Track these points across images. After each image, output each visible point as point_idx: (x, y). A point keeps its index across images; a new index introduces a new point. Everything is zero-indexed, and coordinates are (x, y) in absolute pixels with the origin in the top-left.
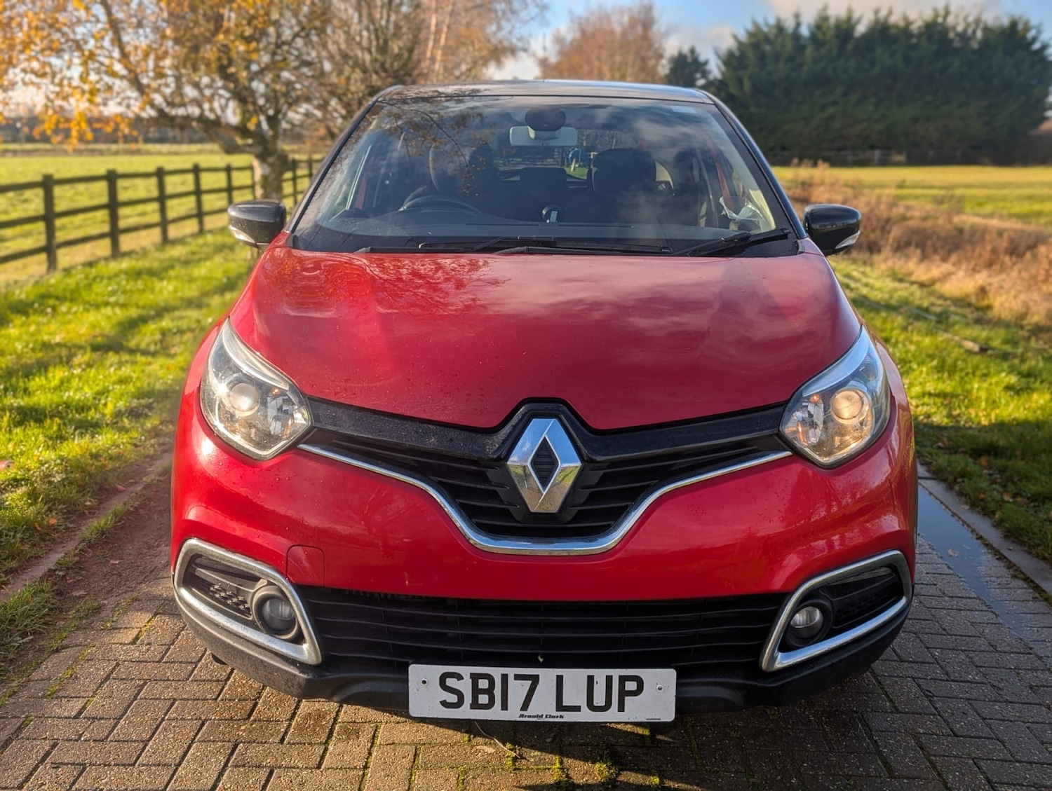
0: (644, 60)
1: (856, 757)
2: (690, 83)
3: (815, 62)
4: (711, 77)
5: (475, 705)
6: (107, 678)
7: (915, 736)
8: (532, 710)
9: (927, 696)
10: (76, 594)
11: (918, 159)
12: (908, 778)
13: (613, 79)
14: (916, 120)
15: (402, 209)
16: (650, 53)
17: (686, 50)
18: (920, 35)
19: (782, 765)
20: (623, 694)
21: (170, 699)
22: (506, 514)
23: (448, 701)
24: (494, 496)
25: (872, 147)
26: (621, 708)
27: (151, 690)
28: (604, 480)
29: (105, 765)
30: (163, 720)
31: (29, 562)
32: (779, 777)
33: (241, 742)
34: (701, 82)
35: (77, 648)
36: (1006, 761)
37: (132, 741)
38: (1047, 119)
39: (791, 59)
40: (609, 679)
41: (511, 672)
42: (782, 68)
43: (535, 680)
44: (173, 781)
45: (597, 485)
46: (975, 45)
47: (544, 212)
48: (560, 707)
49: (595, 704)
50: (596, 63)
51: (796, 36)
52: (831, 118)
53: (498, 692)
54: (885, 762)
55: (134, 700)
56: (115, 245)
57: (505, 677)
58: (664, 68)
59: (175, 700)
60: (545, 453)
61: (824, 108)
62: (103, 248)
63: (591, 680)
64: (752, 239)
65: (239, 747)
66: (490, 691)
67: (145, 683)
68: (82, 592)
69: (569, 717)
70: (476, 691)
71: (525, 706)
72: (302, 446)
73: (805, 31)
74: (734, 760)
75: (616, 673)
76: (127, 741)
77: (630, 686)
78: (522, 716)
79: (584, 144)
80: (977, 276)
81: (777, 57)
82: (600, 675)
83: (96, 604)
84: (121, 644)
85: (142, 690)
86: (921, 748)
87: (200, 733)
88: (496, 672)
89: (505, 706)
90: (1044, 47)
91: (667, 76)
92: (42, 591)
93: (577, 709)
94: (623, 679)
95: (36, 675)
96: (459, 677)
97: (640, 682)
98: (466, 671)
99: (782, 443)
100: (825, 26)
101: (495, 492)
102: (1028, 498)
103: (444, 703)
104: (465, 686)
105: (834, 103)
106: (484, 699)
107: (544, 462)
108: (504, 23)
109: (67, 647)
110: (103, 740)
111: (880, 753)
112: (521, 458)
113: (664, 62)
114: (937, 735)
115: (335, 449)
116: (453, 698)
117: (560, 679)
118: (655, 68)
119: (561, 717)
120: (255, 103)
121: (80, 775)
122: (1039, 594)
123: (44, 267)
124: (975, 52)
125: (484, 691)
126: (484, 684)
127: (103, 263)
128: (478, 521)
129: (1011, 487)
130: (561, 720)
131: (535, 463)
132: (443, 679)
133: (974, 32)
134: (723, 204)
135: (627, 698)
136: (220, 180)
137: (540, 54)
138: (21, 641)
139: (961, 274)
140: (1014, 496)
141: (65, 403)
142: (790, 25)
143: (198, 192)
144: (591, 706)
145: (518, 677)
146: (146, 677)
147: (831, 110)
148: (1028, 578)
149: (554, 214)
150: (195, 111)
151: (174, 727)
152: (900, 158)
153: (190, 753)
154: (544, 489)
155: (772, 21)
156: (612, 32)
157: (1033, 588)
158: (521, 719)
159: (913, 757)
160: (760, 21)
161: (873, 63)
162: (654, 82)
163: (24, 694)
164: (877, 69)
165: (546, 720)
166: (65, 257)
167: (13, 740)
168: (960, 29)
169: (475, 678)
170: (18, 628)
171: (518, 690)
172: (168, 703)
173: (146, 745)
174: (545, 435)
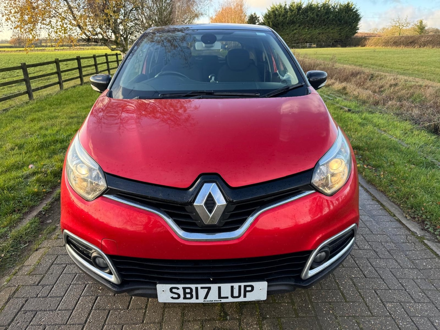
0: (241, 17)
1: (331, 292)
2: (255, 23)
3: (291, 16)
4: (260, 22)
5: (185, 298)
6: (52, 264)
7: (352, 279)
8: (209, 299)
9: (352, 257)
10: (48, 222)
11: (320, 46)
12: (352, 302)
13: (232, 23)
14: (319, 34)
15: (155, 77)
16: (243, 15)
17: (253, 14)
18: (321, 7)
19: (304, 298)
20: (246, 292)
21: (74, 273)
22: (194, 224)
23: (174, 297)
24: (189, 217)
25: (307, 42)
26: (245, 296)
27: (68, 269)
28: (237, 208)
29: (45, 311)
30: (71, 284)
31: (32, 208)
32: (304, 305)
33: (99, 296)
34: (258, 23)
35: (44, 249)
36: (386, 290)
37: (57, 297)
38: (357, 32)
39: (284, 15)
40: (240, 287)
41: (199, 286)
42: (281, 19)
43: (209, 288)
44: (70, 319)
45: (234, 211)
46: (337, 10)
47: (209, 77)
48: (220, 297)
49: (234, 296)
50: (227, 18)
51: (285, 9)
52: (295, 34)
53: (194, 293)
54: (343, 294)
55: (61, 274)
56: (82, 80)
57: (197, 289)
58: (247, 19)
59: (77, 274)
60: (211, 199)
61: (293, 30)
62: (78, 81)
63: (232, 287)
64: (290, 88)
65: (98, 299)
66: (191, 293)
67: (67, 265)
68: (51, 221)
69: (223, 301)
70: (185, 293)
71: (206, 297)
72: (104, 195)
73: (288, 7)
74: (287, 297)
75: (243, 284)
76: (55, 297)
77: (249, 289)
78: (204, 301)
79: (224, 43)
80: (343, 84)
81: (279, 15)
82: (236, 285)
83: (54, 227)
84: (60, 246)
85: (64, 269)
86: (355, 285)
87: (84, 292)
88: (193, 286)
89: (197, 298)
90: (357, 10)
91: (247, 21)
92: (35, 222)
93: (227, 298)
94: (245, 287)
95: (26, 264)
96: (178, 289)
97: (252, 287)
98: (180, 286)
99: (311, 187)
100: (294, 5)
101: (189, 215)
102: (372, 166)
103: (172, 298)
104: (181, 292)
105: (296, 29)
106: (188, 296)
107: (210, 202)
108: (199, 5)
109: (40, 248)
110: (46, 297)
111: (339, 289)
112: (200, 202)
113: (247, 17)
114: (359, 278)
115: (119, 196)
116: (176, 296)
117: (219, 288)
118: (244, 19)
119: (221, 301)
120: (119, 33)
121: (34, 317)
122: (383, 207)
123: (59, 89)
124: (337, 12)
125: (188, 293)
126: (188, 291)
127: (78, 86)
128: (183, 227)
129: (366, 162)
130: (221, 302)
131: (206, 204)
132: (171, 289)
133: (337, 6)
134: (278, 73)
135: (247, 293)
136: (114, 58)
137: (211, 16)
138: (23, 246)
139: (337, 83)
140: (367, 166)
141: (56, 140)
142: (283, 5)
143: (107, 62)
144: (232, 296)
145: (202, 288)
146: (67, 262)
147: (295, 31)
148: (378, 200)
149: (213, 78)
150: (100, 37)
151: (74, 288)
152: (315, 46)
153: (78, 303)
154: (211, 215)
155: (278, 4)
156: (231, 8)
157: (380, 204)
158: (204, 302)
159: (353, 290)
160: (275, 4)
161: (307, 16)
162: (243, 23)
163: (20, 273)
164: (308, 19)
165: (214, 302)
166: (66, 85)
167: (11, 298)
168: (333, 5)
169: (184, 289)
170: (24, 240)
171: (202, 293)
172: (74, 275)
173: (62, 298)
174: (210, 191)
